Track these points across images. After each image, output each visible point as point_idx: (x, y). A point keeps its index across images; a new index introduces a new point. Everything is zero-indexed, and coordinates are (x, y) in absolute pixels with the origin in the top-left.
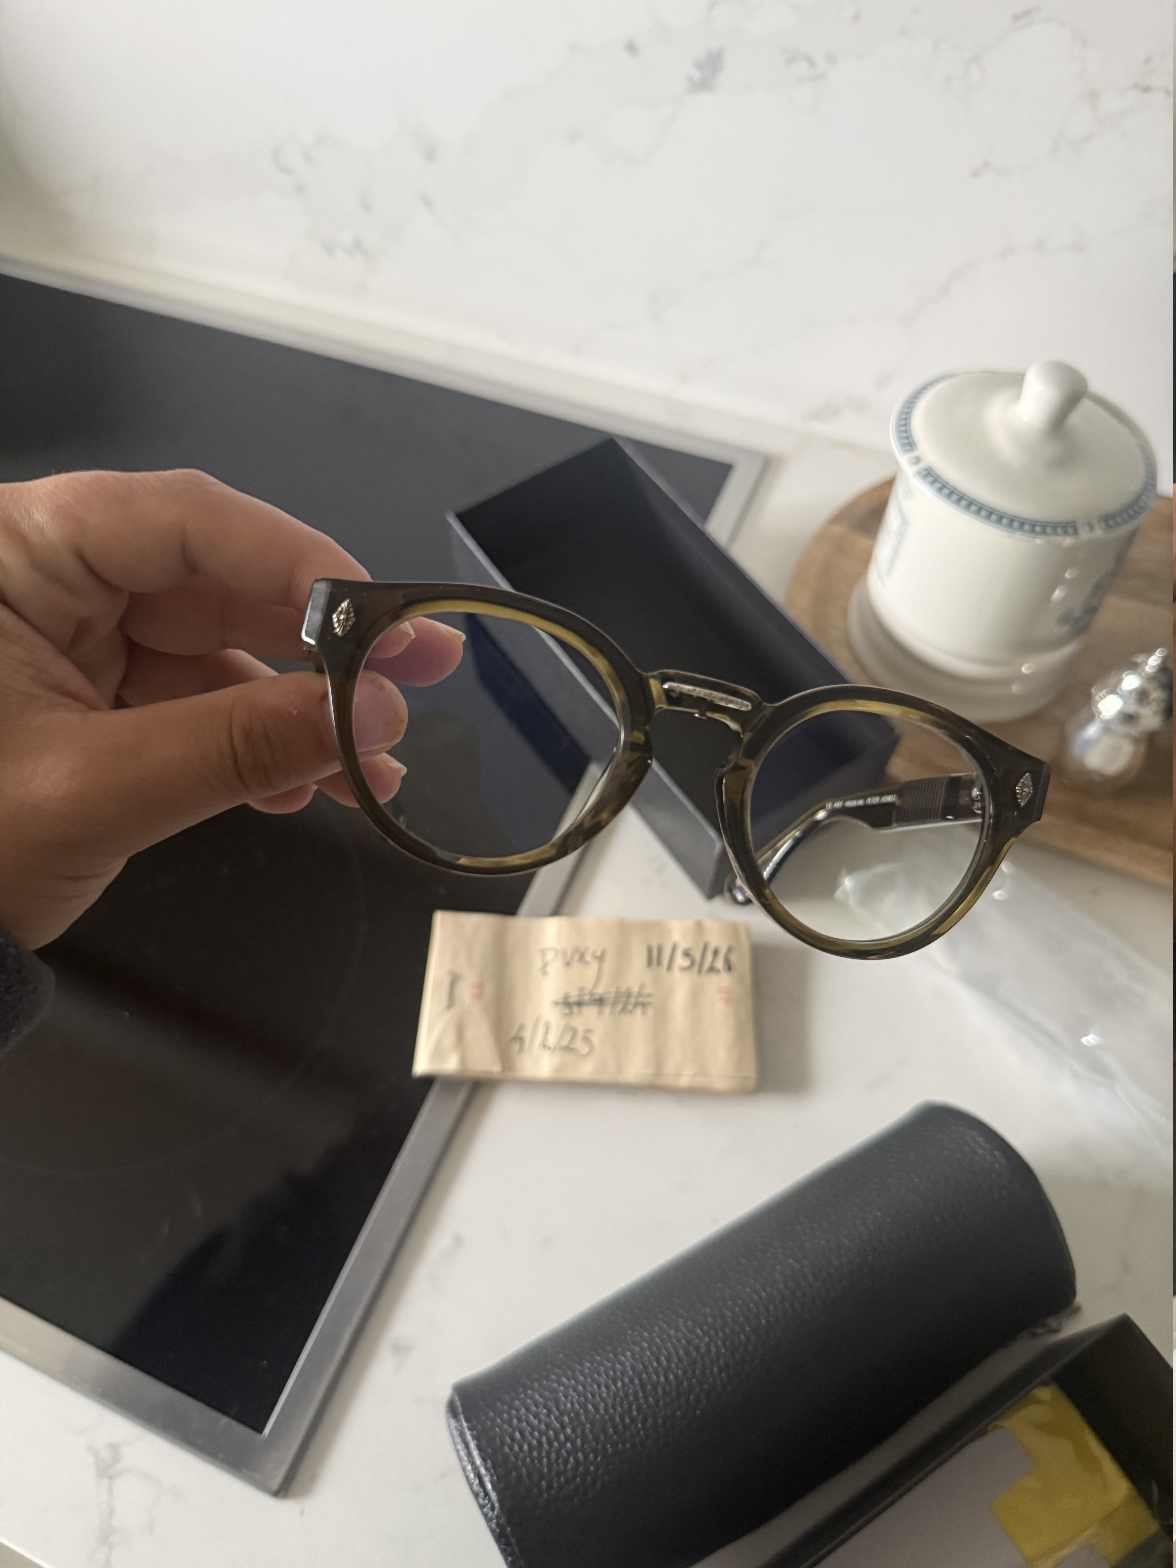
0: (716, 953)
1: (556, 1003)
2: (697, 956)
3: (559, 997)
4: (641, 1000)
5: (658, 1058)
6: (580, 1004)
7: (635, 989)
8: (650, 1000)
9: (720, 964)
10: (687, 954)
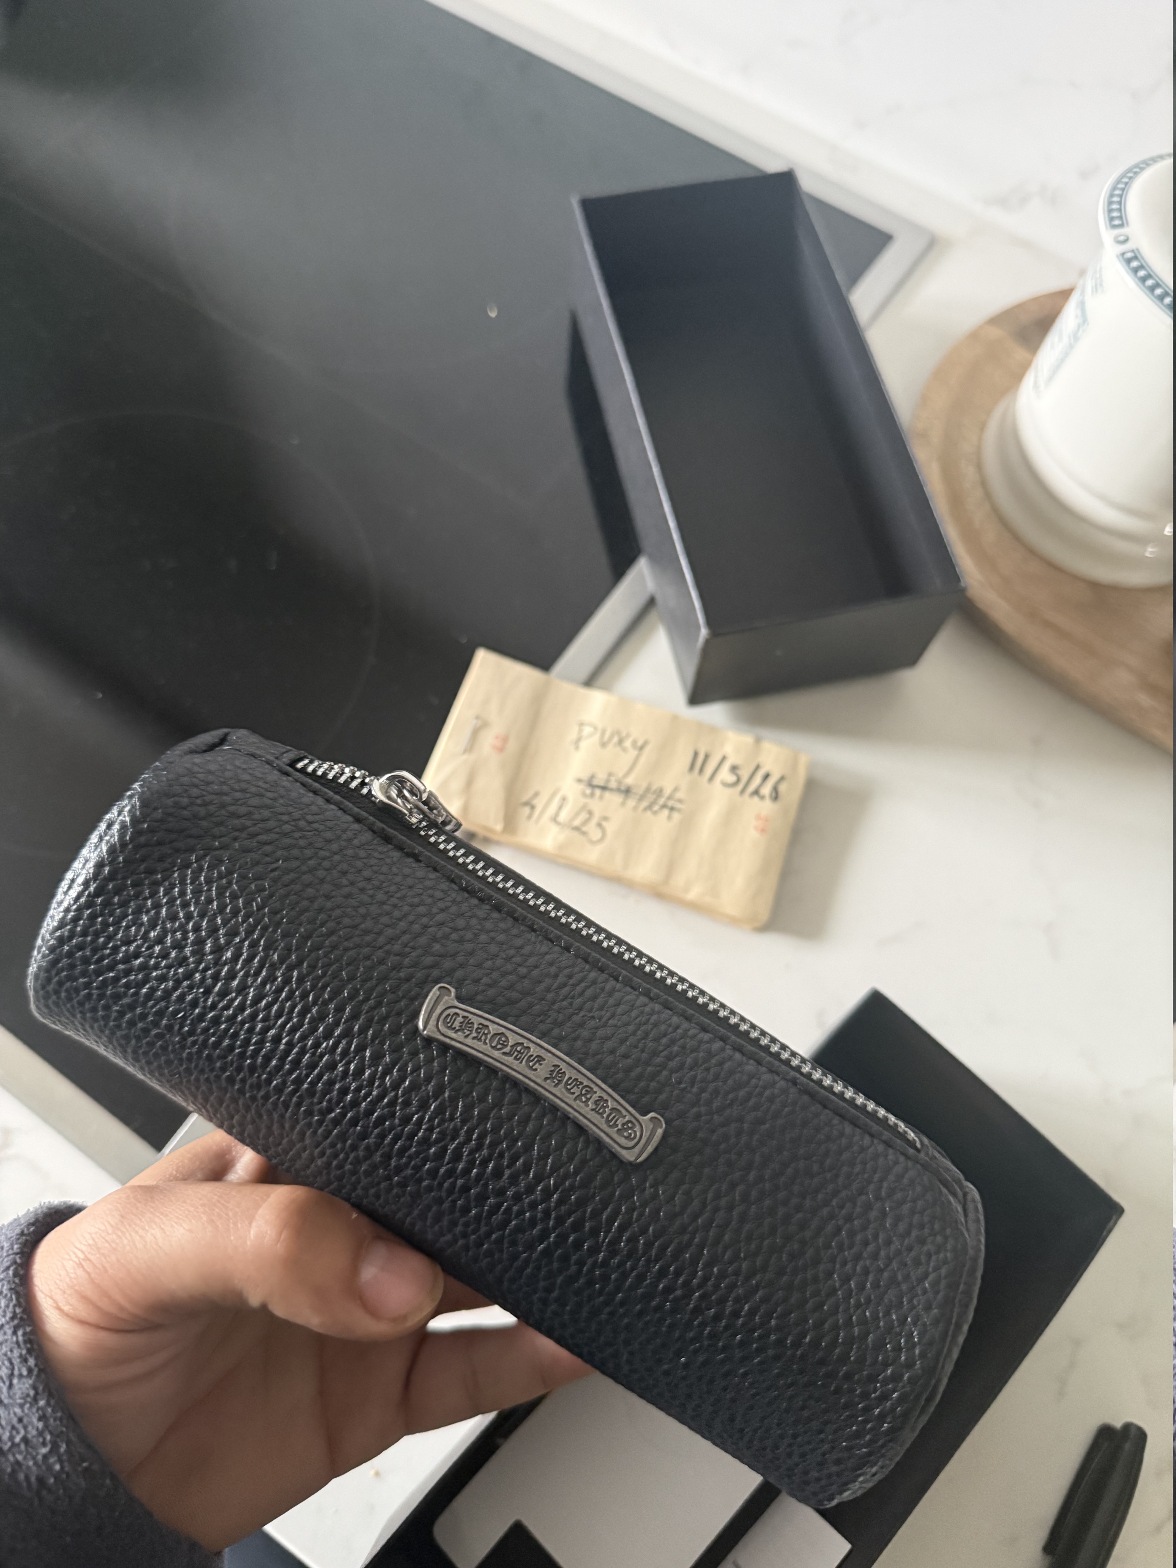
0: (767, 776)
1: (579, 781)
2: (745, 774)
3: (585, 776)
4: (671, 803)
5: (671, 867)
6: (604, 788)
7: (667, 791)
8: (678, 805)
9: (766, 790)
10: (734, 769)
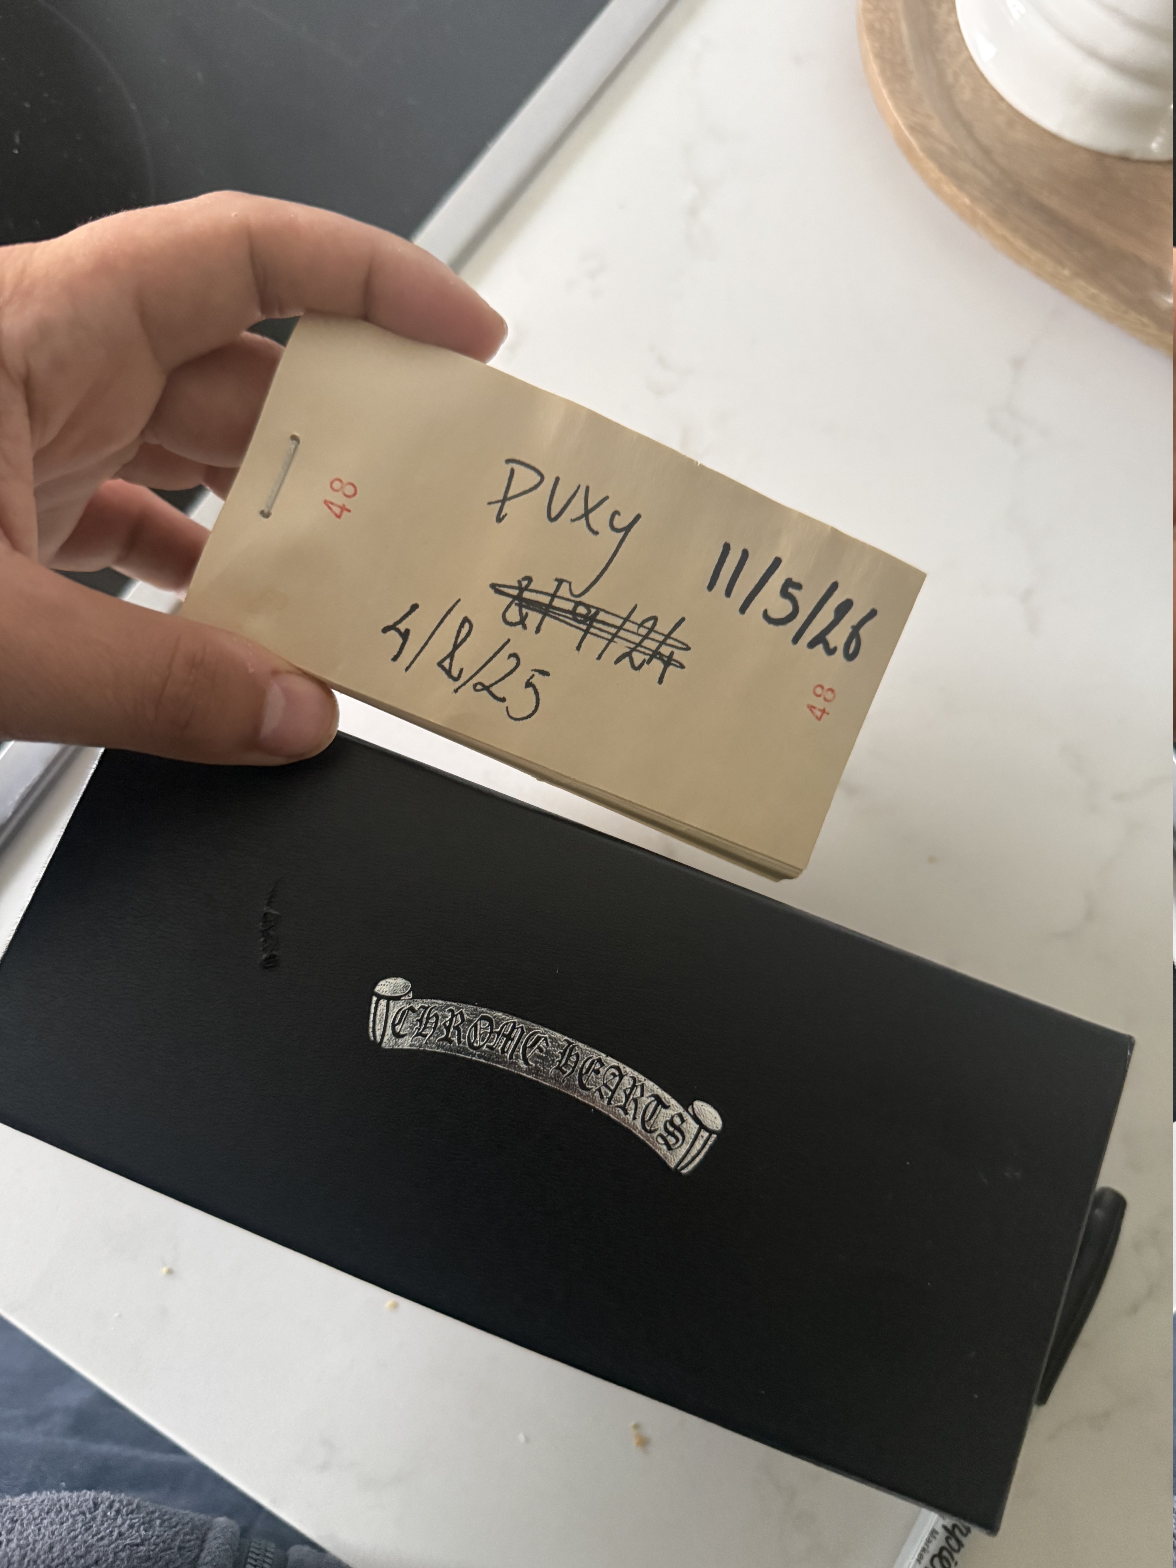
0: (845, 607)
1: (496, 588)
2: (807, 601)
3: (509, 580)
4: (665, 650)
6: (546, 610)
7: (664, 627)
8: (678, 655)
9: (838, 637)
10: (788, 588)
